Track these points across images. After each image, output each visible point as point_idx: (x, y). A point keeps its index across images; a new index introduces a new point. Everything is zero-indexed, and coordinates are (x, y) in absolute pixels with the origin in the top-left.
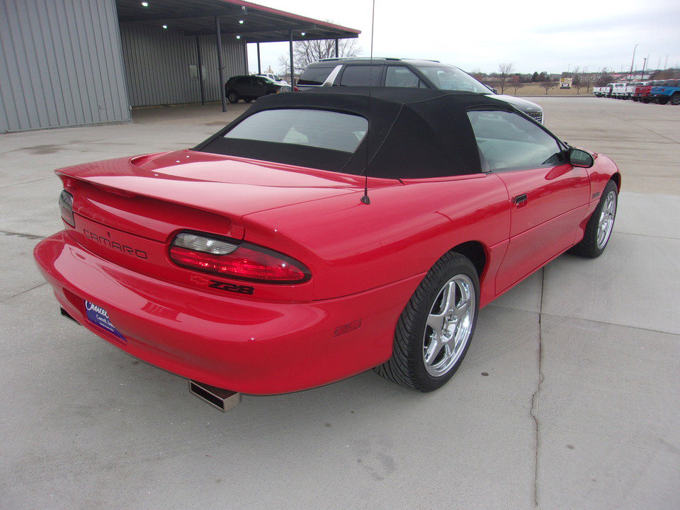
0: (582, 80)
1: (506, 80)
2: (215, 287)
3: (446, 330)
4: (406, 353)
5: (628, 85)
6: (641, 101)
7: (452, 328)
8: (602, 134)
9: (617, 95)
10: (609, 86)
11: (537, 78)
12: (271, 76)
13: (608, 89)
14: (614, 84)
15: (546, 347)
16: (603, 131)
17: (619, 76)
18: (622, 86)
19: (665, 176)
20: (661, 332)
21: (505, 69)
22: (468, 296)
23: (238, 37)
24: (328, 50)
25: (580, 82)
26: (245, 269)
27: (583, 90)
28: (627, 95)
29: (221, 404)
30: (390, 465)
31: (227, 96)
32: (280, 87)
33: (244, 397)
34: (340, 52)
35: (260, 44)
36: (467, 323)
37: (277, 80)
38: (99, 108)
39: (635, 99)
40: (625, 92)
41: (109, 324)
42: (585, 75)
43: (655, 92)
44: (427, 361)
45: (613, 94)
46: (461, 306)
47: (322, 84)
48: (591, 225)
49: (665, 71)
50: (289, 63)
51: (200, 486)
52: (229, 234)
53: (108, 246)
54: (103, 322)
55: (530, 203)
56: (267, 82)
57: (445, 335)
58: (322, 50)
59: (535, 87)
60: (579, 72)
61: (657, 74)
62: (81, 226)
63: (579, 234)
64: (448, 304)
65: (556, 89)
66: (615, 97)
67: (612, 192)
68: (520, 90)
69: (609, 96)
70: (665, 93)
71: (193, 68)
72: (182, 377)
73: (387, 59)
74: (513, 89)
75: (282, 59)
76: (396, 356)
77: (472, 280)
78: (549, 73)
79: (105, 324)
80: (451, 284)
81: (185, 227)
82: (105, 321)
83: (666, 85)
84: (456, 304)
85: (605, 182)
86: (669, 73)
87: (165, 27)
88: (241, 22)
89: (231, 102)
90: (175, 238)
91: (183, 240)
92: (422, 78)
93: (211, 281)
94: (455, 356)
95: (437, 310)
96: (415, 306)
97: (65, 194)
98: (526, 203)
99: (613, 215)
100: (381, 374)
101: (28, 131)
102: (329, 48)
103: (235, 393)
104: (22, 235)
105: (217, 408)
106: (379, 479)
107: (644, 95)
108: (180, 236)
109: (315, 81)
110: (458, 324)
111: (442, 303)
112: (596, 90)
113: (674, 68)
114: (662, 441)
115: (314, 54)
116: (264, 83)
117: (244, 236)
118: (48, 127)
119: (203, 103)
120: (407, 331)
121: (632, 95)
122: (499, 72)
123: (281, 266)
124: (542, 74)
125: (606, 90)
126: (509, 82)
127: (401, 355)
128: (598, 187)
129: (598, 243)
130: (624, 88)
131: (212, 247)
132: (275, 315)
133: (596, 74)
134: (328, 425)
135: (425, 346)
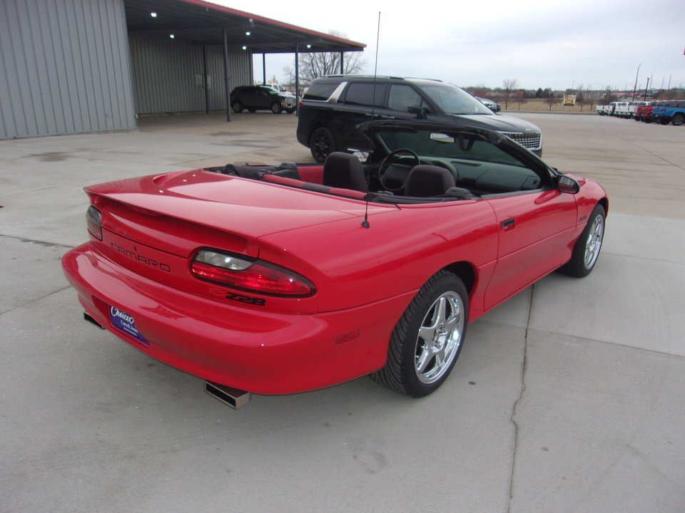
0: (585, 97)
1: (511, 95)
2: (231, 298)
3: (437, 342)
4: (399, 361)
5: (630, 104)
6: (643, 121)
7: (442, 340)
8: (601, 154)
9: (620, 114)
10: (612, 104)
11: (541, 94)
12: (275, 87)
13: (611, 107)
14: (617, 103)
15: (530, 359)
16: (601, 151)
17: (623, 94)
18: (624, 105)
19: (658, 199)
20: (637, 348)
21: (510, 84)
22: (458, 311)
23: (244, 48)
24: (333, 61)
25: (583, 99)
26: (259, 283)
27: (587, 107)
28: (629, 114)
29: (233, 402)
30: (382, 460)
31: (232, 106)
32: (284, 98)
33: (254, 396)
34: (345, 64)
35: (266, 55)
36: (456, 335)
37: (281, 91)
38: (106, 116)
39: (637, 119)
40: (627, 111)
41: (133, 329)
42: (589, 92)
43: (657, 112)
44: (419, 369)
45: (615, 113)
46: (452, 320)
47: (326, 99)
48: (579, 246)
49: (669, 90)
50: (294, 73)
51: (212, 475)
52: (245, 253)
53: (134, 259)
54: (126, 327)
55: (517, 226)
56: (272, 93)
57: (436, 346)
58: (327, 61)
59: (539, 103)
60: (583, 89)
61: (661, 94)
62: (108, 239)
63: (566, 255)
64: (438, 317)
65: (559, 106)
66: (617, 116)
67: (599, 216)
68: (523, 106)
69: (612, 114)
70: (666, 114)
71: (199, 78)
72: (198, 377)
73: (391, 78)
74: (516, 105)
75: (287, 70)
76: (390, 364)
77: (461, 297)
78: (553, 90)
79: (128, 328)
80: (442, 299)
81: (206, 245)
82: (128, 326)
83: (668, 105)
84: (447, 317)
85: (592, 206)
86: (673, 93)
87: (172, 36)
88: (248, 34)
89: (236, 112)
90: (197, 254)
91: (203, 256)
92: (424, 98)
93: (228, 293)
94: (445, 366)
95: (428, 323)
96: (409, 319)
97: (91, 209)
98: (514, 226)
99: (601, 237)
100: (376, 379)
101: (36, 137)
102: (334, 59)
103: (247, 392)
104: (38, 242)
105: (229, 406)
106: (372, 472)
107: (646, 115)
108: (202, 253)
109: (320, 95)
110: (448, 337)
111: (434, 317)
112: (599, 108)
113: (678, 87)
114: (628, 446)
115: (320, 65)
116: (269, 94)
117: (259, 254)
118: (56, 134)
119: (207, 111)
120: (401, 341)
121: (634, 115)
122: (503, 87)
123: (289, 282)
124: (547, 91)
125: (608, 108)
126: (513, 97)
127: (395, 362)
128: (585, 212)
129: (586, 264)
130: (627, 107)
131: (230, 264)
132: (282, 324)
133: (601, 92)
134: (327, 425)
135: (417, 355)
